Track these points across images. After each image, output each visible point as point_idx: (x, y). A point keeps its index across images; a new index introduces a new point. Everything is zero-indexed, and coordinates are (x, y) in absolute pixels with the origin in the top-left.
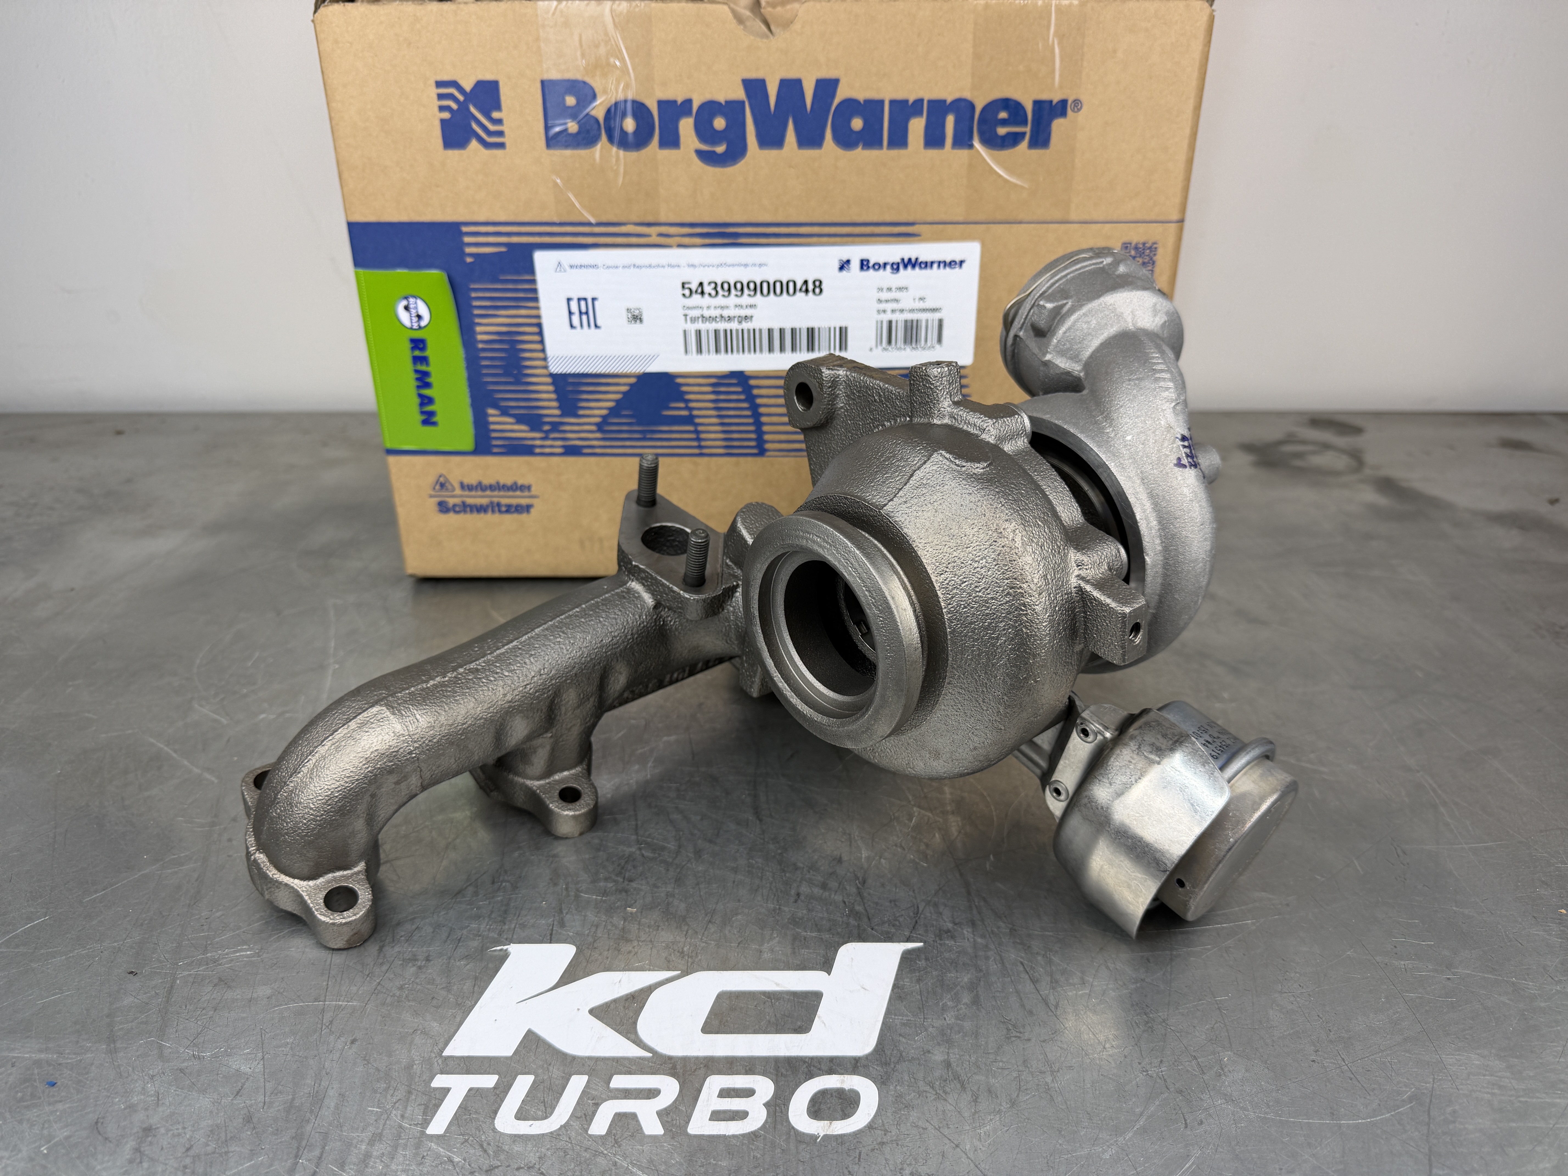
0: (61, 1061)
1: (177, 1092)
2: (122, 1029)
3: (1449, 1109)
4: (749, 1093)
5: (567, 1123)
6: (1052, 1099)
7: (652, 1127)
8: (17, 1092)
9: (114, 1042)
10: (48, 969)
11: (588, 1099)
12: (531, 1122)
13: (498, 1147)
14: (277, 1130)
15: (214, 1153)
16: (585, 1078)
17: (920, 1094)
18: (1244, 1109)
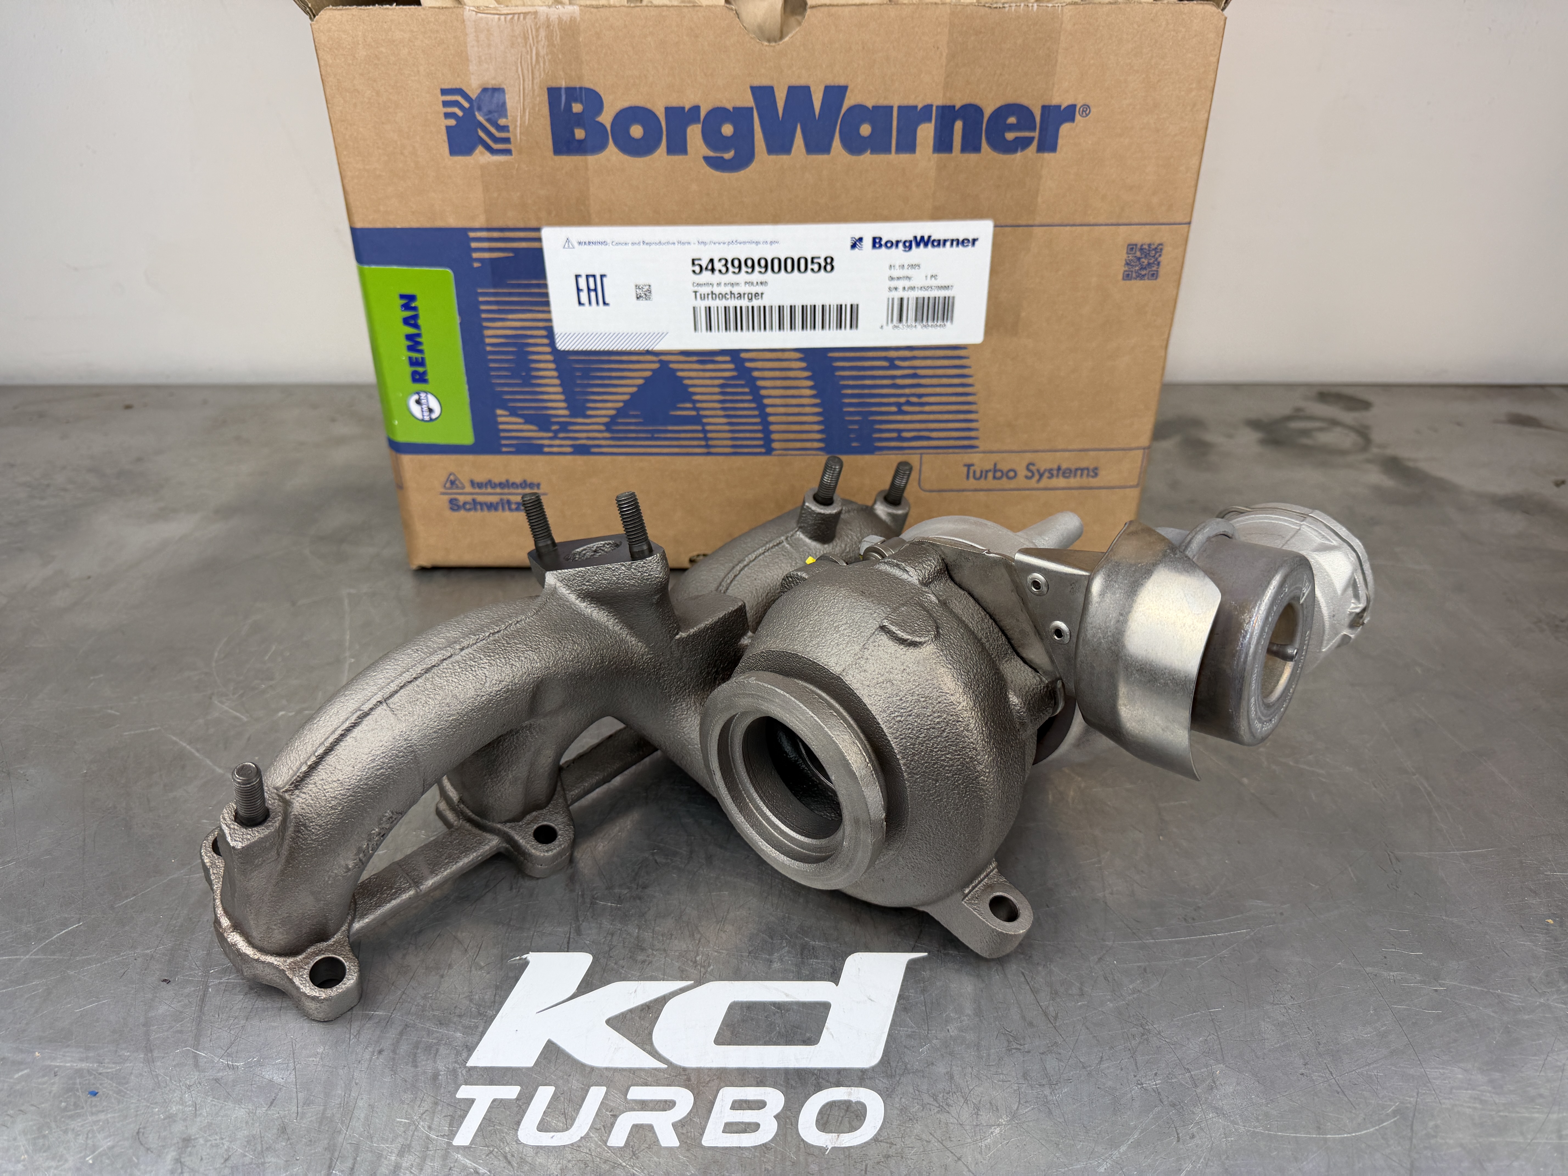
0: (101, 1070)
1: (214, 1103)
2: (159, 1038)
3: (1431, 1124)
4: (760, 1105)
5: (587, 1134)
6: (1050, 1112)
7: (668, 1139)
8: (61, 1101)
9: (151, 1051)
10: (84, 976)
11: (607, 1110)
12: (552, 1134)
13: (521, 1158)
14: (311, 1141)
15: (251, 1163)
16: (604, 1089)
17: (924, 1106)
18: (1234, 1123)
